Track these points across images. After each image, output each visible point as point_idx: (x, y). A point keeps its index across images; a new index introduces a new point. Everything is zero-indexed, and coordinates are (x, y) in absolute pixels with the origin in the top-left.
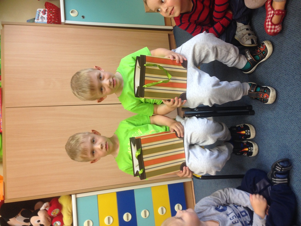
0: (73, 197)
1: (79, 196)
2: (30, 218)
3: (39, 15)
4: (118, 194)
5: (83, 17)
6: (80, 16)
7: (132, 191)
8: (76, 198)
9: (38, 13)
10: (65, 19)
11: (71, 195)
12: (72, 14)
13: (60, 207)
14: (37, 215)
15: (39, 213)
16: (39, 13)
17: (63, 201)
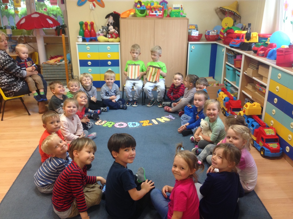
0: (119, 43)
1: (119, 45)
2: (112, 26)
4: (118, 60)
5: (192, 51)
6: (192, 50)
7: (119, 66)
8: (118, 44)
10: (190, 44)
11: (120, 42)
12: (192, 47)
13: (116, 38)
15: (114, 29)
17: (118, 39)
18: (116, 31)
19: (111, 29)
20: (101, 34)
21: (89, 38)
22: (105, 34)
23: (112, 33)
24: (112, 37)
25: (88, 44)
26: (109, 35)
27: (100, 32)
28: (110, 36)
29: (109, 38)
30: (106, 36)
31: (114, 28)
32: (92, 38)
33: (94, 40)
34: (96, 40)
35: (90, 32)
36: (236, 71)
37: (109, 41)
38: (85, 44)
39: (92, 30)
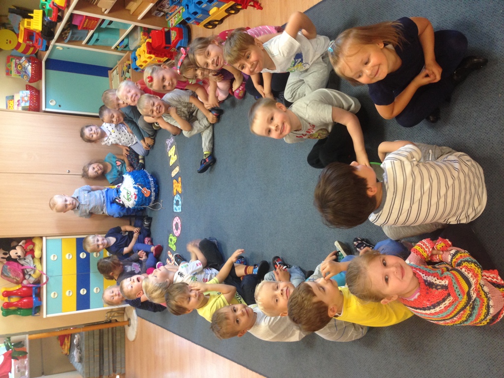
1: (48, 238)
2: (9, 252)
4: (77, 239)
6: (58, 105)
8: (46, 240)
11: (41, 238)
12: (51, 104)
14: (15, 249)
36: (102, 27)
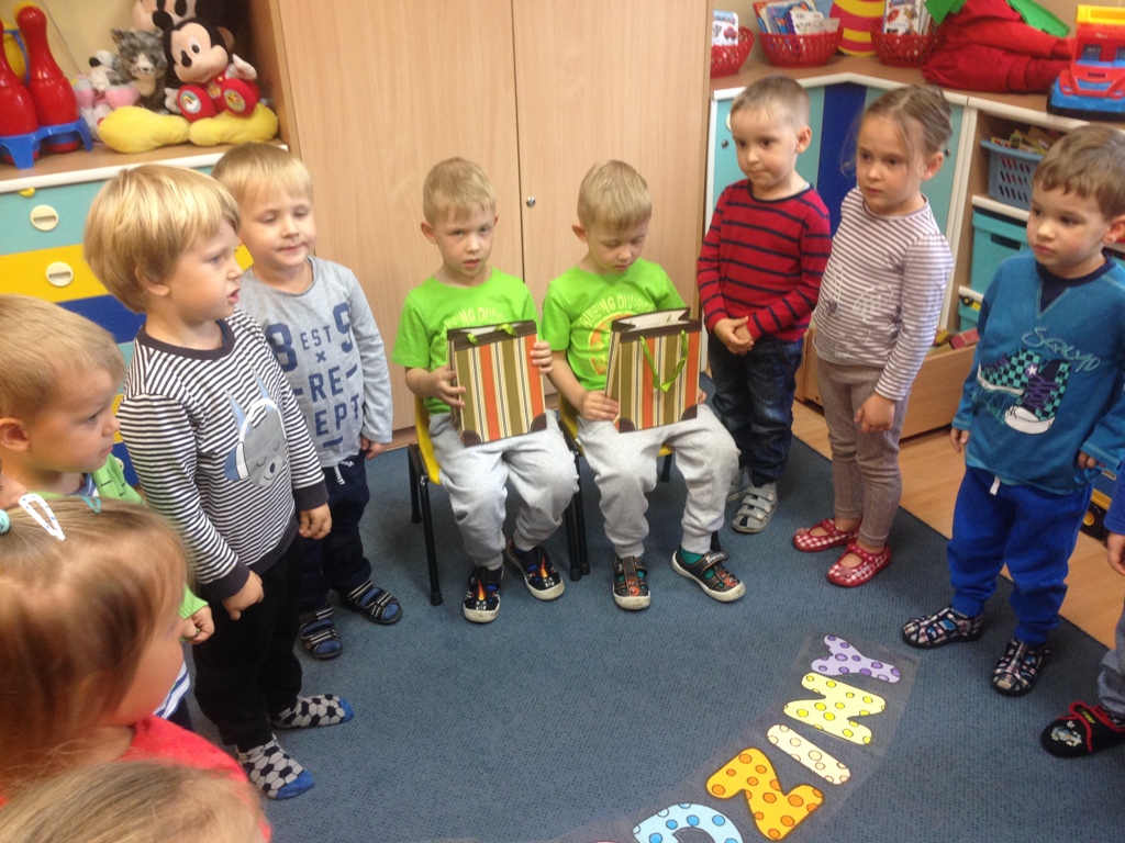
3: (724, 19)
5: (725, 145)
9: (728, 15)
10: (720, 102)
15: (219, 49)
16: (729, 20)
18: (239, 62)
19: (196, 49)
20: (116, 92)
21: (34, 137)
22: (147, 89)
23: (205, 80)
24: (213, 108)
25: (38, 189)
26: (186, 95)
27: (100, 79)
28: (193, 106)
29: (191, 118)
30: (153, 103)
31: (216, 40)
32: (50, 131)
33: (64, 142)
34: (83, 142)
35: (28, 84)
37: (194, 138)
38: (15, 193)
39: (43, 75)
